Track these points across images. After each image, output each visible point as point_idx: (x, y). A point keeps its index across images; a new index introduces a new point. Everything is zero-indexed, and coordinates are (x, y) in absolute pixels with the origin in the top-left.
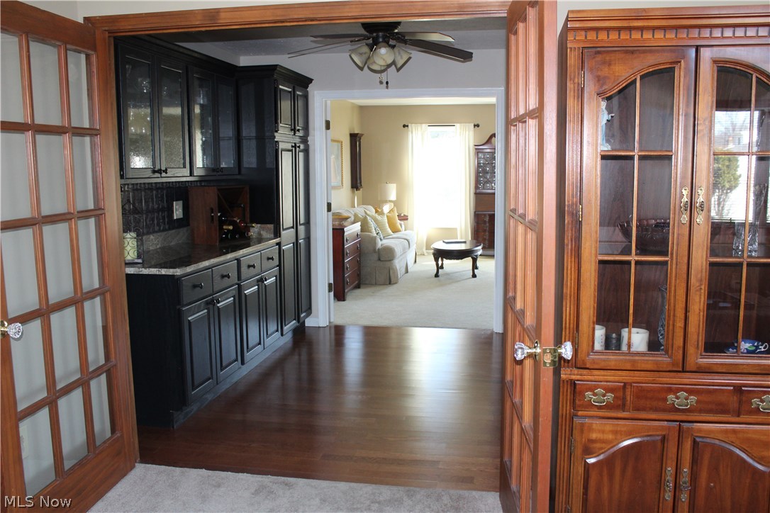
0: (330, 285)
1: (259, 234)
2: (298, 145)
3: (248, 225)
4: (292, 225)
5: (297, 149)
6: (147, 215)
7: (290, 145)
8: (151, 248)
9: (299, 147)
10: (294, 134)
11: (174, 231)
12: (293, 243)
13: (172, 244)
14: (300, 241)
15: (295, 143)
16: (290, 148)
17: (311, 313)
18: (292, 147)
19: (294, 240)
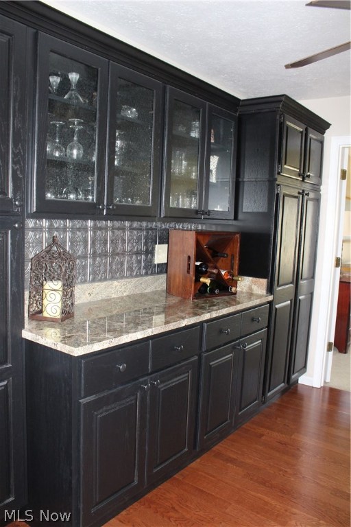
0: (330, 345)
1: (250, 288)
2: (306, 192)
3: (235, 278)
4: (291, 280)
5: (306, 197)
6: (113, 258)
7: (297, 191)
8: (113, 296)
9: (307, 194)
10: (303, 181)
11: (150, 277)
12: (291, 301)
13: (146, 291)
14: (300, 298)
15: (303, 191)
16: (296, 194)
17: (306, 371)
18: (299, 193)
19: (292, 297)
